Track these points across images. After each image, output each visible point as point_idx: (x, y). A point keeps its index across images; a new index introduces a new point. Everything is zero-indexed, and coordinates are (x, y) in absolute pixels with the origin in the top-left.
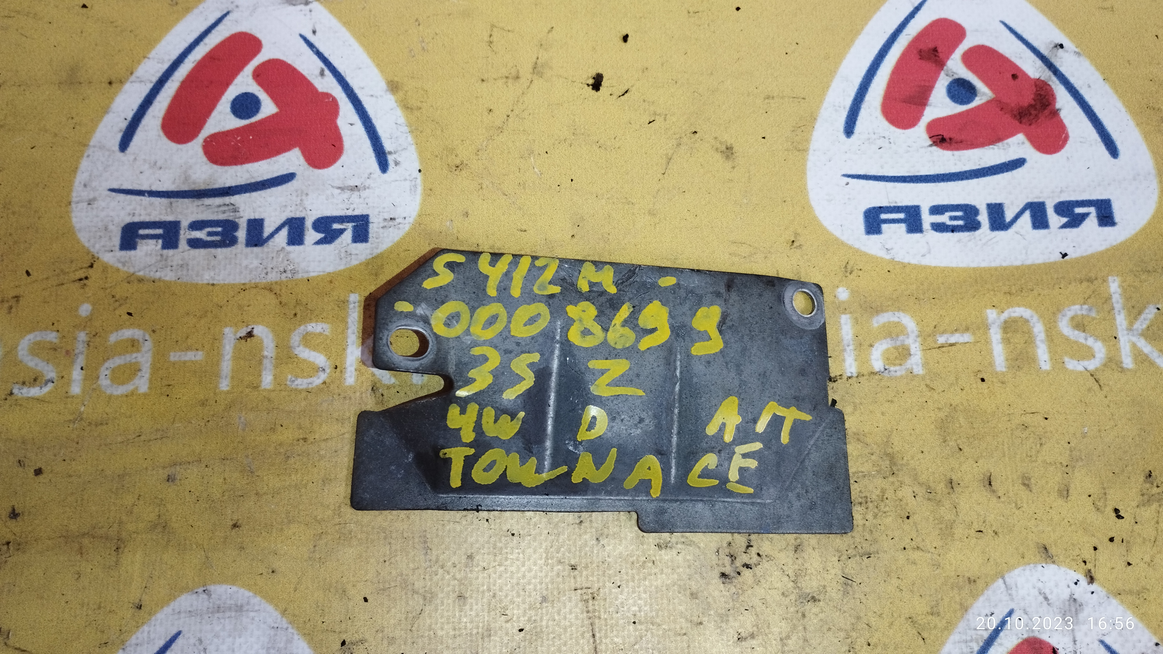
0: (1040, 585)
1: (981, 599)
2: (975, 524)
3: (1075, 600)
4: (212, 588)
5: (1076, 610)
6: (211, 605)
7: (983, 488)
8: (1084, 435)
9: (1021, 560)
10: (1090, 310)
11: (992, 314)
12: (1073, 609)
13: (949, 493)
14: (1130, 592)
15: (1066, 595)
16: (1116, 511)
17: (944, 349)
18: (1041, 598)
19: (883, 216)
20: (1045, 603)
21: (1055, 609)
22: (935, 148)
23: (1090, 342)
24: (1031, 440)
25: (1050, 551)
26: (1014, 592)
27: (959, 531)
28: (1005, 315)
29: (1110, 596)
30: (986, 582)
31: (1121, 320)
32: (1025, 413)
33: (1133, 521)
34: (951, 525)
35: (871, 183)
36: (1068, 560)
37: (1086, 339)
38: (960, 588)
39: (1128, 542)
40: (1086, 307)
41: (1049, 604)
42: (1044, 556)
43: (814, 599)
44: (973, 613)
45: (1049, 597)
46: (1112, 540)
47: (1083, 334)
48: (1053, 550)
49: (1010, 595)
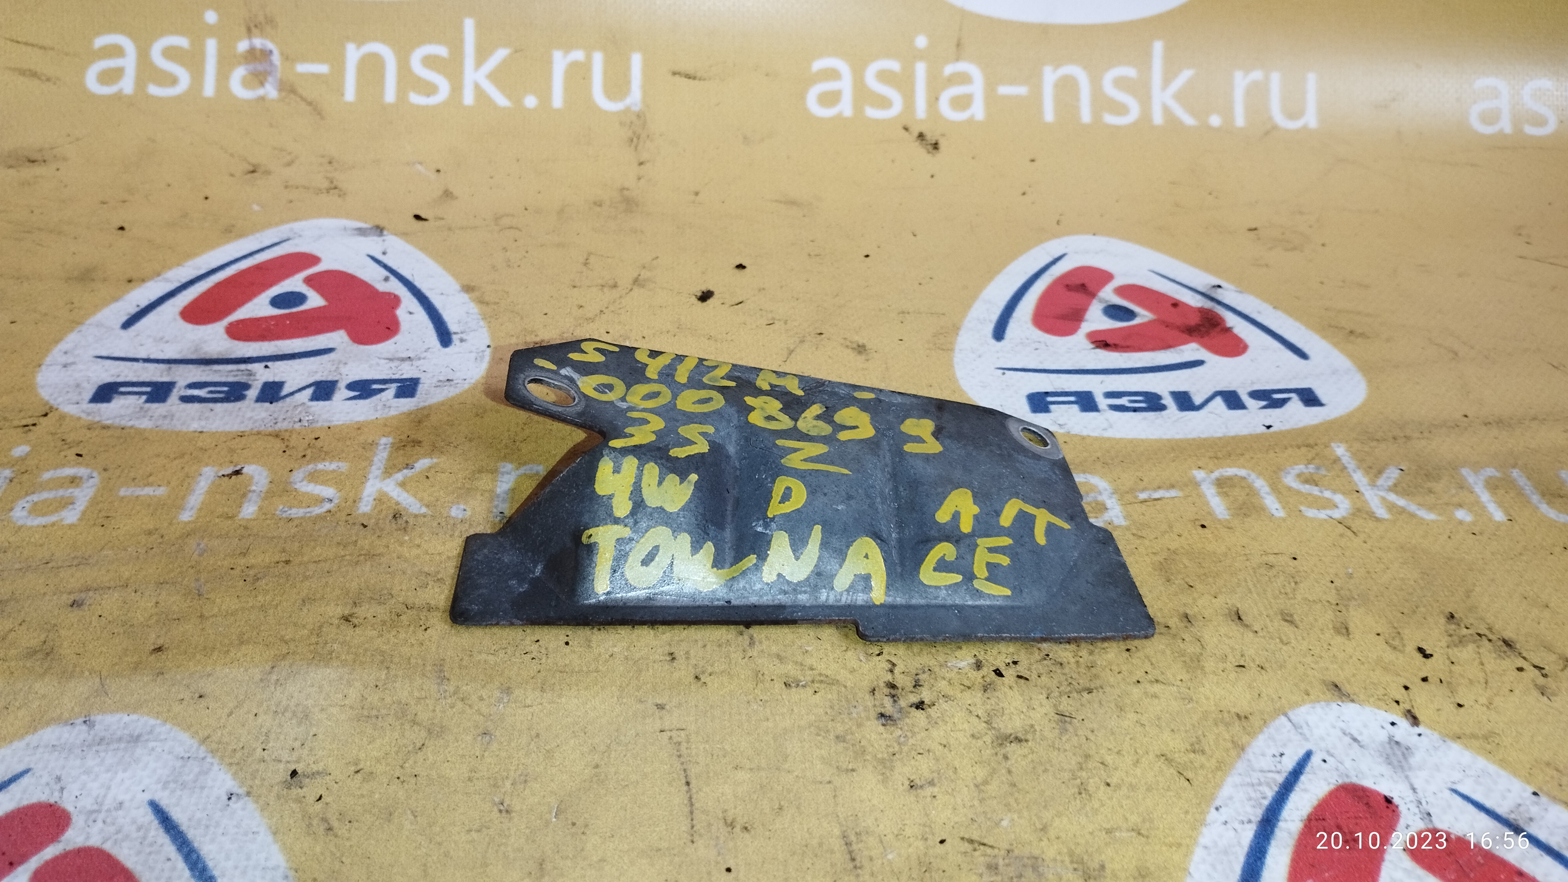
0: (1342, 725)
1: (1261, 738)
2: (1230, 657)
3: (1397, 743)
4: (98, 718)
5: (1403, 755)
6: (90, 737)
7: (1230, 622)
8: (1350, 576)
9: (1306, 697)
10: (1318, 468)
11: (1199, 475)
12: (1399, 753)
13: (1186, 627)
14: (1474, 736)
15: (1383, 736)
16: (1421, 650)
17: (1148, 503)
18: (1347, 740)
19: (1050, 399)
20: (1355, 745)
21: (1372, 752)
22: (1098, 351)
23: (1327, 494)
24: (1282, 578)
25: (1343, 688)
26: (1305, 731)
27: (1210, 664)
28: (1216, 474)
29: (1446, 739)
30: (1262, 719)
31: (1360, 478)
32: (1266, 554)
33: (1448, 662)
34: (1197, 658)
35: (1031, 374)
36: (1372, 700)
37: (1321, 492)
38: (1227, 725)
39: (1449, 683)
40: (1311, 466)
41: (1361, 746)
42: (1336, 693)
43: (1018, 740)
44: (1254, 753)
45: (1359, 738)
46: (1425, 680)
47: (1316, 488)
48: (1346, 688)
49: (1301, 734)
